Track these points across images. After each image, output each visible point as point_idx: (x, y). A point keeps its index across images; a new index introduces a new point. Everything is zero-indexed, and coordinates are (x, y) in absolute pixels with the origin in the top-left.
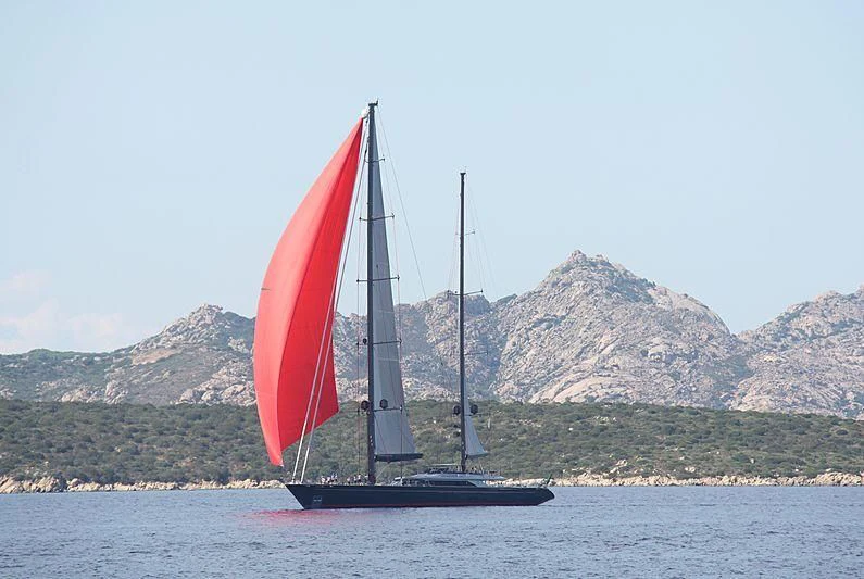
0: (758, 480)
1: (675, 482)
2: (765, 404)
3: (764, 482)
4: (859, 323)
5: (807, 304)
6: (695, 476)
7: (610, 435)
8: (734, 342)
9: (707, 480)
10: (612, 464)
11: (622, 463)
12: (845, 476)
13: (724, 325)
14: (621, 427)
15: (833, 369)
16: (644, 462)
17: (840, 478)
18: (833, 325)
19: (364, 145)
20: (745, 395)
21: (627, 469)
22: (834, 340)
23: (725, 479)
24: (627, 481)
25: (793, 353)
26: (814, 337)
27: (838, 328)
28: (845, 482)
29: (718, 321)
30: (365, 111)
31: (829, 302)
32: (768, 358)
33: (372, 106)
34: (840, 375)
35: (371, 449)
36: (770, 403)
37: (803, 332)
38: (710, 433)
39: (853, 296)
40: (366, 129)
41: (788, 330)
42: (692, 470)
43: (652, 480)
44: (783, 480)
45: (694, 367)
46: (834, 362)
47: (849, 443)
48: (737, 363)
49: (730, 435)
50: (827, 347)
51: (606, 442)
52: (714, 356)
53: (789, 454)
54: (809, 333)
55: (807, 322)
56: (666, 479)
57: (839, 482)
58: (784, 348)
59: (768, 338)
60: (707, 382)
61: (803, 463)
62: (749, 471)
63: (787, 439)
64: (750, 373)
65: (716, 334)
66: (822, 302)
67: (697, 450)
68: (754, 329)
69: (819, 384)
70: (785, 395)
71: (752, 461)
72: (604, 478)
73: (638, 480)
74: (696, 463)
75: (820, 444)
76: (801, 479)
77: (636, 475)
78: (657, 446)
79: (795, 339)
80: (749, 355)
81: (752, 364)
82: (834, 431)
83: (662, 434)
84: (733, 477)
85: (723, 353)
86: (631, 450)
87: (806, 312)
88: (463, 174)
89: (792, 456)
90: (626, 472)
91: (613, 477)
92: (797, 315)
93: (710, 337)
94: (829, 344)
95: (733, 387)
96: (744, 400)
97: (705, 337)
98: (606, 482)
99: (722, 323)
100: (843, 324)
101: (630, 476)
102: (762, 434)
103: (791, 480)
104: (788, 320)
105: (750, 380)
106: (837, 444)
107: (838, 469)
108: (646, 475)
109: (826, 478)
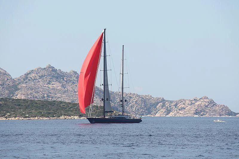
0: (45, 118)
1: (23, 119)
2: (23, 97)
3: (46, 118)
4: (47, 76)
5: (33, 71)
6: (28, 117)
7: (3, 106)
8: (14, 81)
9: (31, 118)
10: (6, 114)
11: (8, 114)
12: (67, 117)
13: (11, 76)
14: (5, 104)
15: (40, 88)
16: (14, 114)
17: (66, 117)
18: (40, 76)
19: (103, 39)
20: (17, 95)
21: (10, 115)
22: (40, 80)
23: (36, 118)
24: (10, 119)
25: (29, 84)
26: (34, 79)
27: (41, 77)
28: (68, 118)
29: (9, 75)
30: (103, 31)
31: (39, 70)
32: (23, 85)
33: (105, 30)
34: (42, 90)
35: (104, 110)
36: (24, 97)
37: (31, 78)
38: (29, 106)
39: (45, 69)
40: (104, 35)
41: (27, 77)
42: (27, 115)
43: (17, 118)
44: (51, 118)
45: (3, 88)
46: (40, 86)
47: (66, 108)
48: (15, 86)
49: (35, 106)
50: (38, 82)
51: (2, 108)
52: (9, 84)
53: (52, 111)
54: (33, 78)
55: (32, 75)
56: (21, 118)
57: (66, 118)
58: (26, 82)
59: (22, 80)
60: (7, 92)
61: (56, 114)
62: (42, 116)
63: (50, 107)
64: (19, 89)
65: (9, 79)
66: (36, 70)
67: (27, 110)
68: (18, 77)
69: (37, 92)
70: (28, 95)
71: (43, 113)
72: (4, 118)
73: (13, 118)
74: (28, 113)
75: (58, 108)
76: (56, 118)
77: (12, 117)
78: (16, 109)
79: (29, 80)
80: (18, 84)
81: (19, 87)
82: (61, 105)
83: (17, 106)
84: (38, 117)
85: (11, 84)
86: (9, 110)
87: (32, 73)
88: (123, 46)
89: (52, 112)
90: (10, 116)
91: (6, 118)
92: (30, 73)
93: (8, 79)
94: (39, 81)
95: (14, 93)
96: (17, 96)
97: (6, 79)
98: (4, 119)
99: (10, 75)
100: (42, 76)
101: (11, 117)
102: (43, 106)
103: (53, 118)
104: (27, 75)
105: (18, 91)
106: (63, 108)
107: (65, 115)
108: (15, 117)
109: (62, 117)
